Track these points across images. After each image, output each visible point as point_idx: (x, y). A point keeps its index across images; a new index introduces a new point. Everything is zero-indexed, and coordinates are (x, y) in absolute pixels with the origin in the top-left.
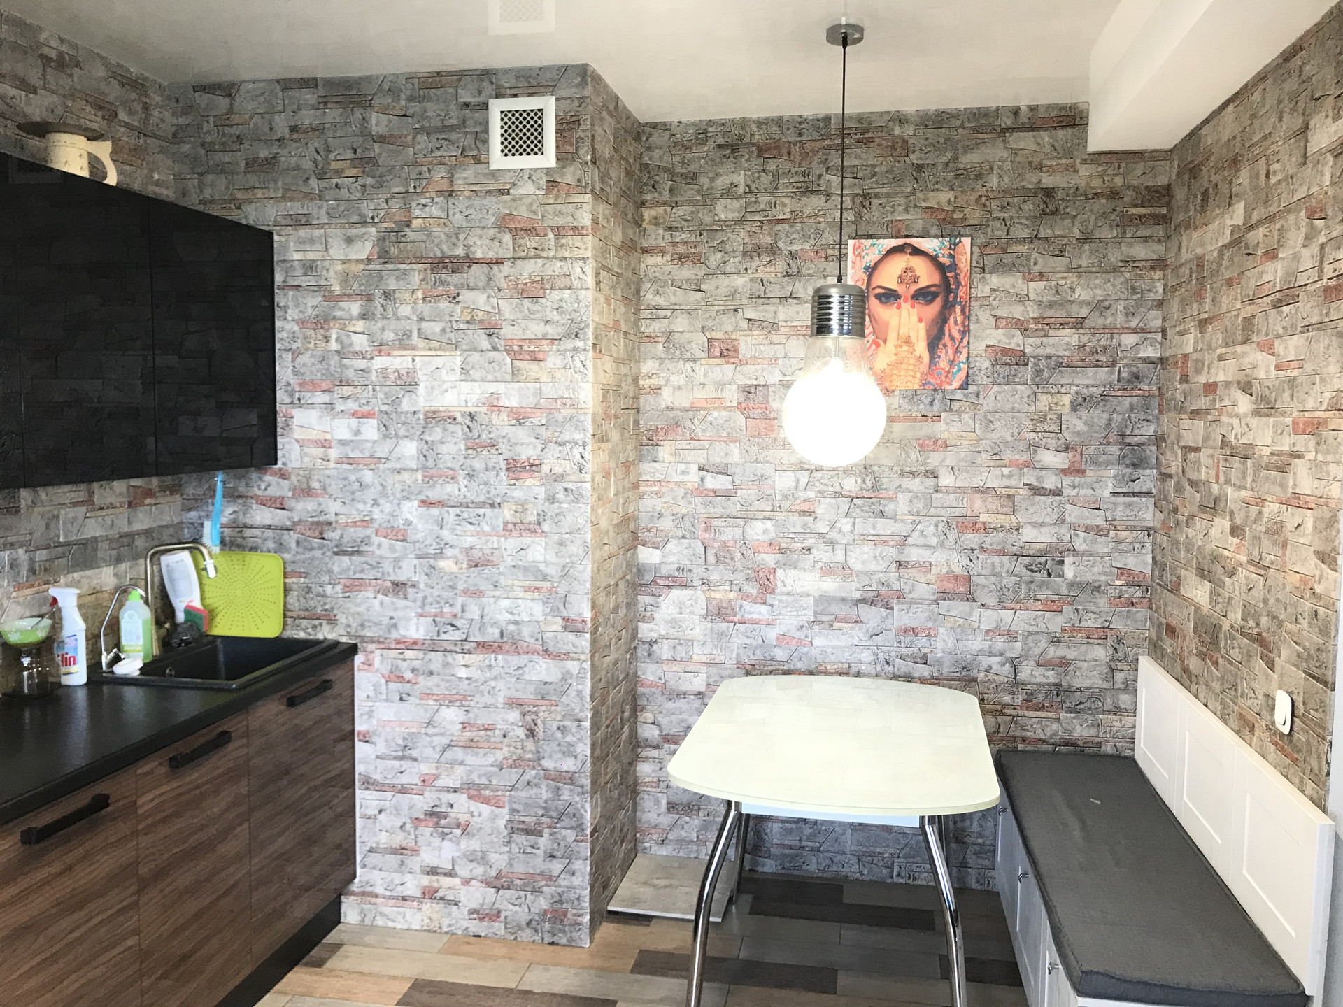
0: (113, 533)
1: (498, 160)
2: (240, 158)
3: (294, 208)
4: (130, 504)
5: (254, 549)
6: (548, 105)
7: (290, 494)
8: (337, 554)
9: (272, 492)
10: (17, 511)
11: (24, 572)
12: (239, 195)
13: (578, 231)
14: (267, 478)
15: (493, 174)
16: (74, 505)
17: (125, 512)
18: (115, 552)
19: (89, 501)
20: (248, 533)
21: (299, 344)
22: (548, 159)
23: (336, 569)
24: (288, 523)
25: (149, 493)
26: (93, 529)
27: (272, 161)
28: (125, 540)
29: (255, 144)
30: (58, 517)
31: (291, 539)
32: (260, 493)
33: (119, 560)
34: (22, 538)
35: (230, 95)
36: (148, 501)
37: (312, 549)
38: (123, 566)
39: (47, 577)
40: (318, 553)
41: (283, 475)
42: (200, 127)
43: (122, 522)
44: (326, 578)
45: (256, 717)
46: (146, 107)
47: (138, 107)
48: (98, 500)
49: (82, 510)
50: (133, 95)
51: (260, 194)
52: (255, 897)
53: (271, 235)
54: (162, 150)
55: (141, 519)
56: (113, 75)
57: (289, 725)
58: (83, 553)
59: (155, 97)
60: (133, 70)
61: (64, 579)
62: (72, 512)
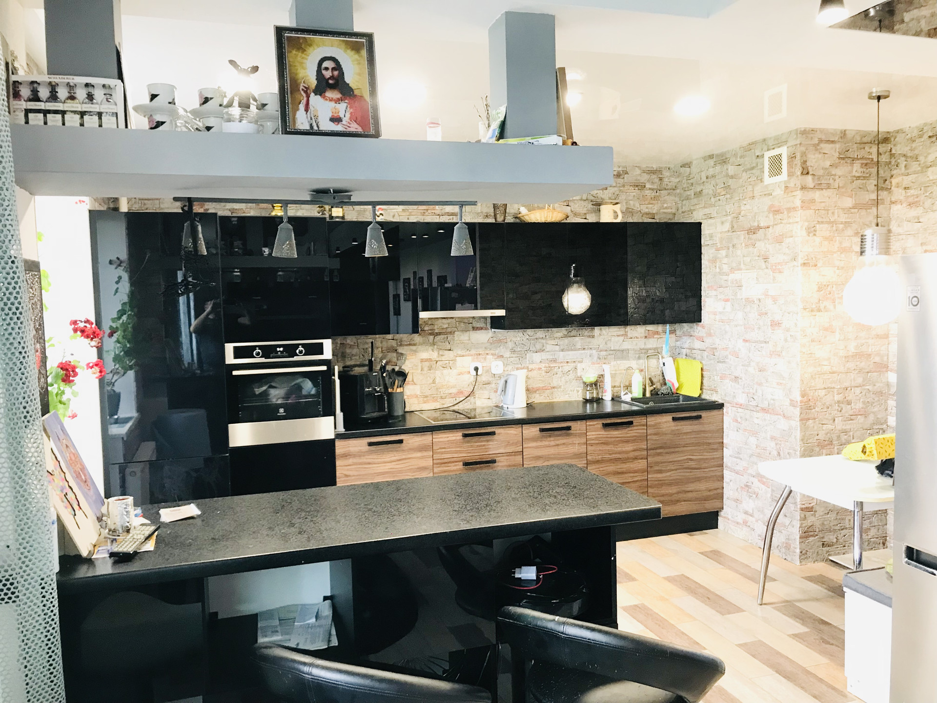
0: (637, 348)
1: (768, 180)
2: (692, 193)
3: (707, 211)
4: (646, 337)
5: (695, 358)
6: (784, 151)
7: (705, 335)
8: (718, 362)
9: (701, 334)
10: (593, 337)
11: (595, 358)
12: (692, 208)
13: (794, 209)
14: (699, 328)
15: (767, 186)
16: (618, 336)
17: (644, 340)
18: (638, 355)
19: (626, 335)
20: (694, 351)
21: (708, 270)
22: (784, 176)
23: (718, 369)
24: (704, 348)
25: (657, 333)
26: (627, 345)
27: (701, 192)
28: (643, 351)
29: (696, 186)
30: (610, 340)
31: (705, 354)
32: (697, 334)
33: (639, 358)
34: (595, 347)
35: (690, 167)
36: (655, 336)
37: (711, 360)
38: (641, 361)
39: (605, 361)
40: (712, 362)
41: (703, 327)
42: (682, 181)
43: (641, 344)
44: (715, 373)
45: (652, 420)
46: (661, 179)
47: (657, 180)
48: (630, 335)
49: (622, 338)
50: (654, 176)
51: (697, 207)
52: (650, 490)
53: (700, 224)
54: (669, 194)
55: (652, 343)
56: (644, 172)
57: (674, 428)
58: (622, 354)
59: (666, 174)
60: (655, 167)
61: (613, 363)
62: (617, 339)
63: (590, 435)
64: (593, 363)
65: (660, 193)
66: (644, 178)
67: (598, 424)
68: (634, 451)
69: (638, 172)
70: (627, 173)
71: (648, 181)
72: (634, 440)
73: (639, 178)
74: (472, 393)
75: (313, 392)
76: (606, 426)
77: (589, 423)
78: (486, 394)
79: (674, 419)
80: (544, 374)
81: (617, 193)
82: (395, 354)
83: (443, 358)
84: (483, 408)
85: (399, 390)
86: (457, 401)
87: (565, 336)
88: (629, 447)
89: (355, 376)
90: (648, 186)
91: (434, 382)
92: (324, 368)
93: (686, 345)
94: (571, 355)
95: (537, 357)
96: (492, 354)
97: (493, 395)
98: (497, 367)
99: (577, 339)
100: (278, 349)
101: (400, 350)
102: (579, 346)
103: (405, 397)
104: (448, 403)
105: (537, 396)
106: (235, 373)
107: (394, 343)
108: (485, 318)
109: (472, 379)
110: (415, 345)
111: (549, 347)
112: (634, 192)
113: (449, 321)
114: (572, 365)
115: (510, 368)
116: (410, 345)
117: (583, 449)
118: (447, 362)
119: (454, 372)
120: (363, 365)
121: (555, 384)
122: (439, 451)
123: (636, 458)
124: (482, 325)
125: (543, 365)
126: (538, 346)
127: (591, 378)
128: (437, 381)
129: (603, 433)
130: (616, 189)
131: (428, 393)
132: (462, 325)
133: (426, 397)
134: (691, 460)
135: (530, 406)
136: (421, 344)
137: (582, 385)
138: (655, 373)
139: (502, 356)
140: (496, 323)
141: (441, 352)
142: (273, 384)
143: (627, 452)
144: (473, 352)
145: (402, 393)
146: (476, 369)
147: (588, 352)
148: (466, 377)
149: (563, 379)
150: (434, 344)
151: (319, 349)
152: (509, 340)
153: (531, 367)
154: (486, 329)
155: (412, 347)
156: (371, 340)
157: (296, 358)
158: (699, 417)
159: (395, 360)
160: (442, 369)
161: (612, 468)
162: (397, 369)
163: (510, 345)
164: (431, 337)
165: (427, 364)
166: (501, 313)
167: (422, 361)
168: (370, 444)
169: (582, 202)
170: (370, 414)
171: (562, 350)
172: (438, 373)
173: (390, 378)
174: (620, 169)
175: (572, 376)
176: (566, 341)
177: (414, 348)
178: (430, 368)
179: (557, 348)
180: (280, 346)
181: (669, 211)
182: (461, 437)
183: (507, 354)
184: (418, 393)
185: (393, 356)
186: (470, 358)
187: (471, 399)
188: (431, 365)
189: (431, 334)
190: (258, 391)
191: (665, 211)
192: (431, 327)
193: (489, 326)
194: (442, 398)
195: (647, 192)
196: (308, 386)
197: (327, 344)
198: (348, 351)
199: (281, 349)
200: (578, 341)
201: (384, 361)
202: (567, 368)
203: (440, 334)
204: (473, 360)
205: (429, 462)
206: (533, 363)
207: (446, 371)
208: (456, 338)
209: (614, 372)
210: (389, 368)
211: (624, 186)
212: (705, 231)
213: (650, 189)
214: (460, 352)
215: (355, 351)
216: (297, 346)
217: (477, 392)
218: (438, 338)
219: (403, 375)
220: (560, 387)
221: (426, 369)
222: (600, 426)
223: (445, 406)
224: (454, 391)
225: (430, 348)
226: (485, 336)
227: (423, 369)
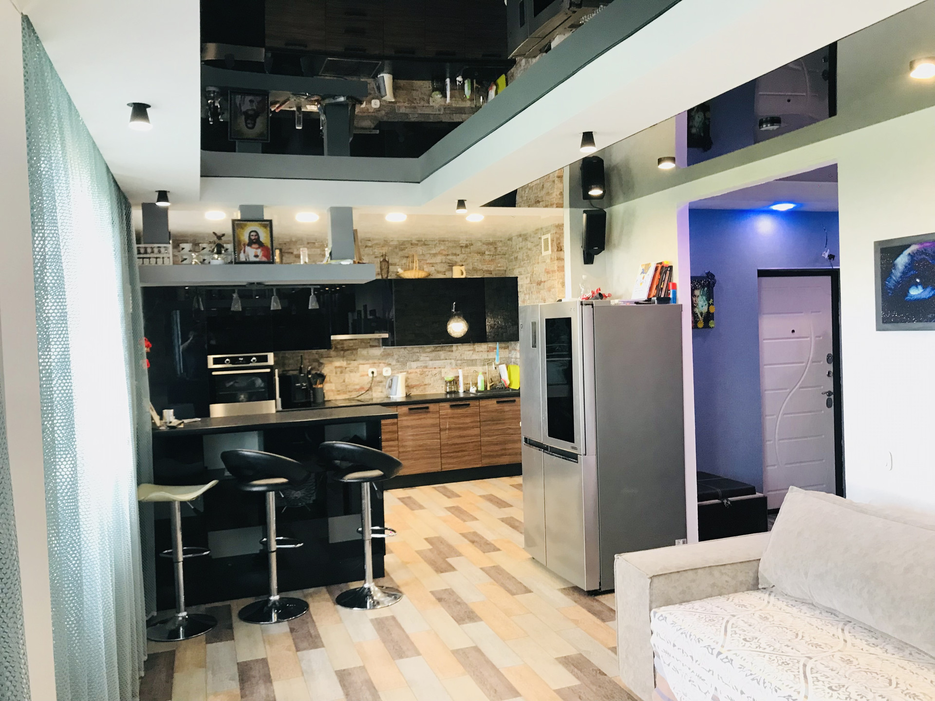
0: (482, 358)
1: (544, 253)
2: (513, 257)
3: (520, 270)
4: (488, 351)
6: (549, 236)
10: (452, 351)
11: (454, 365)
12: (513, 268)
13: (553, 271)
15: (543, 257)
17: (486, 353)
18: (482, 363)
19: (474, 350)
22: (550, 252)
25: (495, 348)
26: (475, 357)
27: (517, 257)
28: (486, 360)
29: (515, 253)
30: (464, 353)
33: (484, 365)
34: (453, 358)
35: (512, 241)
36: (494, 350)
39: (460, 367)
42: (508, 250)
43: (485, 356)
45: (483, 403)
46: (495, 248)
47: (493, 249)
48: (477, 350)
49: (471, 352)
50: (491, 246)
52: (482, 448)
53: (517, 277)
54: (501, 258)
55: (492, 355)
56: (484, 244)
57: (497, 408)
58: (472, 362)
59: (500, 244)
60: (491, 240)
61: (466, 368)
62: (468, 353)
63: (441, 413)
64: (453, 369)
65: (496, 257)
66: (484, 248)
68: (471, 422)
69: (480, 244)
70: (472, 245)
71: (487, 250)
72: (472, 415)
73: (481, 248)
74: (370, 389)
75: (262, 385)
76: (452, 406)
77: (442, 404)
78: (380, 389)
79: (498, 402)
80: (419, 376)
81: (466, 257)
82: (317, 364)
83: (350, 366)
84: (377, 398)
85: (320, 386)
87: (433, 351)
88: (468, 420)
89: (290, 377)
90: (487, 253)
91: (344, 381)
92: (268, 370)
93: (513, 356)
94: (437, 363)
95: (414, 365)
96: (384, 363)
97: (384, 390)
98: (387, 371)
99: (441, 353)
100: (240, 359)
101: (321, 361)
102: (442, 357)
103: (325, 391)
104: (354, 395)
105: (415, 390)
106: (214, 373)
107: (317, 356)
108: (378, 339)
109: (370, 379)
110: (331, 357)
111: (422, 358)
112: (478, 257)
113: (354, 341)
114: (438, 370)
115: (396, 372)
116: (328, 357)
117: (437, 421)
118: (353, 368)
119: (358, 374)
120: (297, 370)
121: (426, 382)
123: (473, 427)
124: (377, 344)
125: (419, 370)
126: (415, 358)
127: (450, 377)
128: (346, 380)
129: (450, 411)
130: (465, 255)
131: (340, 388)
132: (363, 344)
133: (339, 391)
134: (510, 428)
135: (407, 396)
136: (335, 357)
137: (445, 383)
138: (494, 374)
139: (390, 364)
140: (385, 342)
141: (349, 362)
142: (237, 381)
143: (467, 423)
144: (371, 361)
145: (322, 389)
146: (373, 373)
147: (449, 361)
148: (366, 378)
149: (432, 379)
150: (344, 357)
151: (265, 359)
152: (394, 354)
153: (410, 371)
154: (379, 346)
155: (329, 359)
156: (300, 355)
157: (251, 365)
158: (514, 401)
159: (317, 367)
160: (350, 372)
161: (457, 433)
162: (319, 372)
163: (396, 357)
164: (342, 352)
165: (339, 370)
166: (386, 336)
167: (336, 367)
169: (442, 264)
170: (300, 398)
171: (431, 360)
172: (347, 376)
173: (314, 379)
174: (468, 242)
175: (438, 377)
176: (434, 354)
177: (330, 359)
178: (341, 372)
179: (428, 359)
180: (241, 357)
181: (502, 268)
183: (394, 363)
184: (334, 388)
185: (315, 364)
186: (368, 366)
187: (369, 392)
188: (342, 370)
189: (342, 350)
190: (228, 385)
191: (499, 269)
192: (342, 346)
193: (381, 344)
194: (349, 392)
195: (487, 257)
196: (259, 382)
197: (271, 357)
198: (286, 361)
199: (242, 359)
200: (442, 354)
201: (310, 368)
202: (435, 372)
203: (348, 350)
204: (371, 367)
206: (411, 368)
207: (352, 374)
208: (359, 353)
209: (467, 374)
210: (313, 372)
211: (470, 253)
213: (488, 255)
215: (291, 361)
216: (252, 357)
217: (374, 389)
218: (347, 353)
219: (322, 377)
220: (430, 384)
221: (339, 373)
222: (448, 406)
223: (352, 397)
224: (358, 387)
225: (341, 359)
226: (378, 351)
227: (336, 373)
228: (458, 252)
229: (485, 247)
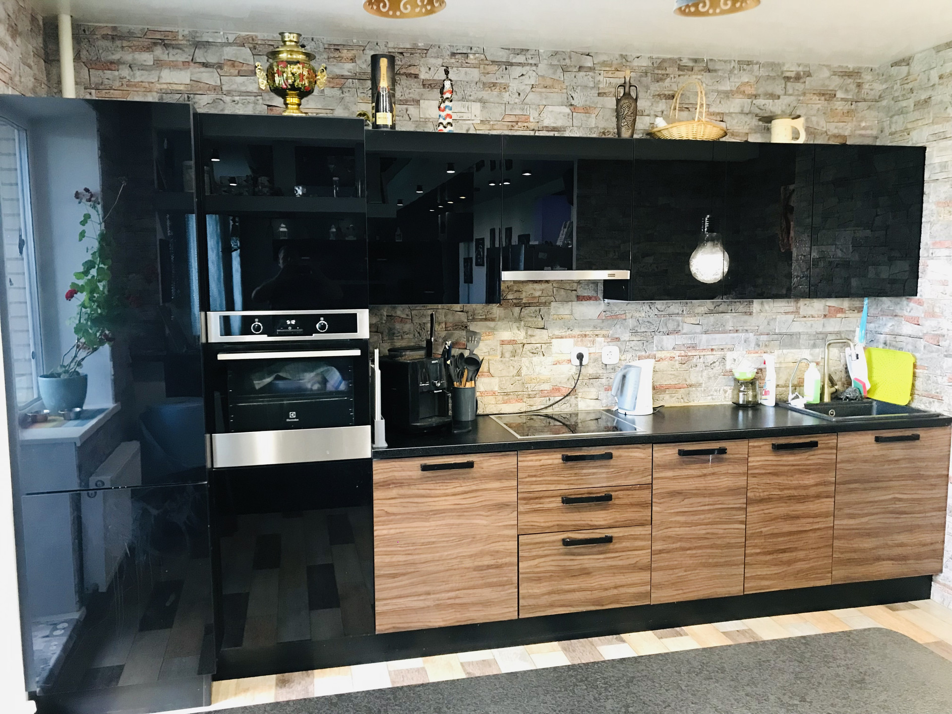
0: (812, 331)
2: (911, 103)
3: (938, 128)
4: (825, 316)
5: (901, 349)
7: (923, 316)
8: (946, 356)
9: (914, 314)
10: (751, 314)
11: (753, 345)
12: (909, 126)
14: (912, 304)
16: (786, 313)
17: (822, 320)
18: (812, 342)
19: (797, 312)
20: (899, 338)
21: (934, 218)
23: (945, 366)
24: (921, 335)
25: (841, 310)
26: (797, 327)
27: (927, 101)
28: (821, 336)
29: (920, 91)
30: (775, 318)
31: (921, 343)
32: (906, 314)
33: (814, 346)
34: (752, 328)
35: (908, 64)
36: (839, 315)
37: (932, 352)
38: (817, 350)
39: (765, 350)
40: (935, 355)
41: (920, 303)
42: (892, 87)
43: (818, 325)
44: (939, 372)
45: (846, 440)
46: (859, 85)
47: (853, 87)
48: (802, 312)
49: (791, 317)
50: (850, 81)
51: (920, 123)
52: (837, 543)
53: (923, 149)
54: (869, 108)
55: (834, 325)
56: (835, 73)
57: (876, 453)
58: (789, 340)
59: (867, 77)
60: (851, 66)
61: (777, 352)
62: (784, 317)
63: (753, 461)
64: (749, 352)
65: (857, 106)
66: (835, 83)
67: (765, 444)
68: (816, 485)
69: (826, 73)
70: (809, 75)
71: (841, 88)
72: (820, 468)
73: (827, 82)
74: (573, 391)
75: (343, 387)
76: (777, 448)
77: (754, 443)
78: (593, 392)
79: (878, 440)
80: (677, 366)
81: (794, 103)
82: (464, 333)
83: (533, 340)
84: (588, 413)
85: (468, 385)
86: (552, 402)
87: (711, 312)
88: (810, 480)
89: (405, 365)
90: (840, 95)
91: (519, 374)
92: (357, 353)
93: (887, 330)
94: (718, 339)
95: (669, 341)
96: (604, 336)
97: (603, 395)
98: (611, 354)
99: (727, 316)
100: (288, 322)
101: (472, 327)
102: (729, 327)
103: (478, 394)
104: (538, 404)
105: (667, 397)
106: (221, 357)
107: (463, 317)
108: (595, 283)
109: (574, 370)
110: (493, 320)
111: (686, 328)
112: (819, 103)
113: (544, 286)
114: (718, 354)
115: (628, 356)
116: (486, 320)
117: (741, 481)
118: (539, 345)
119: (548, 360)
120: (419, 348)
121: (693, 380)
122: (528, 479)
123: (818, 496)
124: (591, 293)
125: (678, 353)
126: (671, 326)
127: (746, 373)
128: (524, 371)
129: (772, 458)
130: (792, 98)
131: (510, 389)
132: (562, 292)
133: (507, 394)
134: (900, 500)
135: (658, 414)
136: (501, 319)
137: (732, 383)
138: (836, 368)
139: (618, 339)
140: (612, 290)
141: (530, 332)
142: (281, 374)
143: (806, 487)
144: (576, 332)
145: (473, 389)
146: (580, 357)
147: (743, 335)
148: (565, 367)
149: (705, 373)
150: (520, 319)
151: (351, 324)
152: (629, 316)
153: (659, 355)
154: (596, 299)
155: (488, 323)
156: (430, 312)
157: (315, 337)
158: (916, 438)
159: (464, 341)
160: (531, 355)
161: (782, 509)
162: (467, 354)
163: (631, 323)
164: (517, 310)
165: (509, 347)
166: (624, 275)
167: (503, 343)
168: (425, 468)
169: (743, 116)
170: (427, 420)
171: (706, 332)
172: (525, 361)
173: (456, 366)
174: (800, 69)
175: (718, 369)
176: (712, 318)
177: (492, 324)
178: (514, 354)
179: (698, 329)
180: (291, 317)
181: (869, 132)
182: (561, 461)
183: (626, 336)
184: (496, 389)
185: (461, 335)
186: (571, 341)
187: (571, 398)
188: (515, 349)
189: (516, 305)
190: (258, 384)
191: (863, 132)
192: (516, 295)
193: (601, 295)
194: (529, 397)
195: (839, 106)
196: (335, 379)
197: (363, 316)
198: (398, 326)
199: (293, 322)
200: (730, 319)
201: (449, 343)
202: (710, 359)
203: (528, 305)
204: (575, 344)
205: (512, 497)
206: (662, 349)
207: (536, 359)
208: (552, 311)
209: (778, 366)
210: (455, 352)
211: (804, 94)
212: (933, 159)
213: (842, 99)
214: (557, 332)
215: (407, 327)
216: (317, 318)
217: (580, 390)
218: (526, 311)
219: (475, 364)
220: (700, 385)
221: (507, 355)
222: (769, 448)
223: (534, 408)
224: (547, 387)
225: (515, 325)
226: (594, 309)
227: (502, 355)
228: (779, 90)
229: (837, 81)
